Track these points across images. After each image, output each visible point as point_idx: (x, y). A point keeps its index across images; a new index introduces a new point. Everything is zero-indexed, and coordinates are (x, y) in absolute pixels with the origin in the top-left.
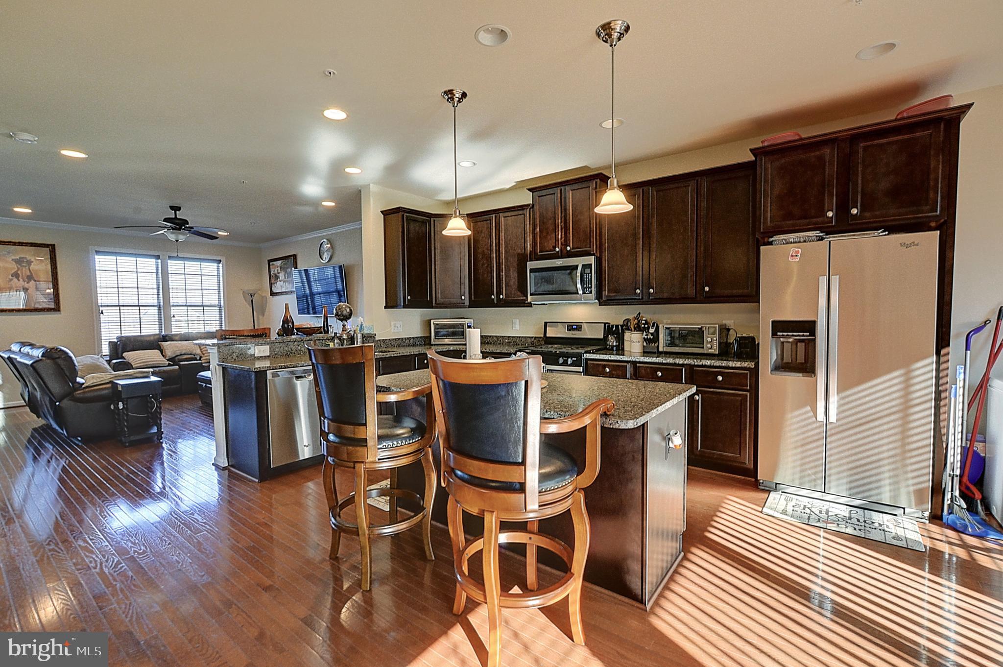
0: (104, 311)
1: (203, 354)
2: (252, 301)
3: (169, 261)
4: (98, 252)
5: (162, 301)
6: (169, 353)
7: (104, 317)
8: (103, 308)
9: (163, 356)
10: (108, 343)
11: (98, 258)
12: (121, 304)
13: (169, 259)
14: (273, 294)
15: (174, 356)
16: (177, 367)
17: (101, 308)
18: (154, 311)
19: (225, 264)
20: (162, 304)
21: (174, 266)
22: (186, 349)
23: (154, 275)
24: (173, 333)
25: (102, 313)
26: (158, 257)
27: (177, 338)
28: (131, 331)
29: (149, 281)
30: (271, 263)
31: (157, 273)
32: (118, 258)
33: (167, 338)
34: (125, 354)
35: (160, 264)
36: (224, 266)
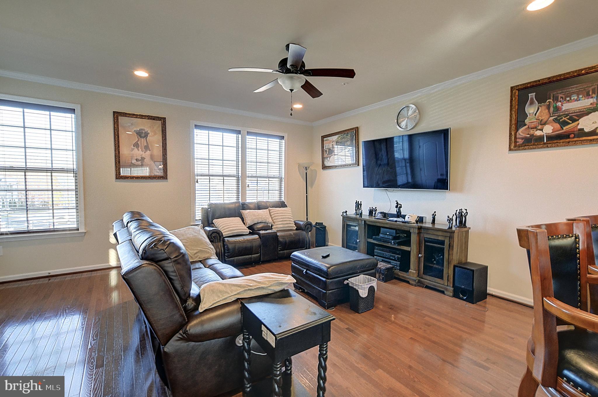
0: (199, 180)
1: (274, 222)
2: (306, 173)
3: (247, 137)
4: (197, 126)
5: (240, 172)
6: (249, 222)
7: (199, 185)
8: (199, 178)
9: (244, 224)
10: (200, 209)
11: (197, 131)
12: (211, 173)
13: (247, 135)
14: (324, 167)
15: (252, 224)
16: (256, 236)
17: (196, 178)
18: (233, 181)
19: (287, 140)
20: (240, 174)
21: (251, 141)
22: (261, 218)
23: (235, 149)
24: (248, 201)
25: (197, 182)
26: (239, 132)
27: (251, 206)
28: (217, 200)
29: (231, 154)
30: (325, 139)
31: (237, 147)
32: (210, 132)
33: (245, 206)
34: (215, 221)
35: (240, 138)
36: (287, 142)
